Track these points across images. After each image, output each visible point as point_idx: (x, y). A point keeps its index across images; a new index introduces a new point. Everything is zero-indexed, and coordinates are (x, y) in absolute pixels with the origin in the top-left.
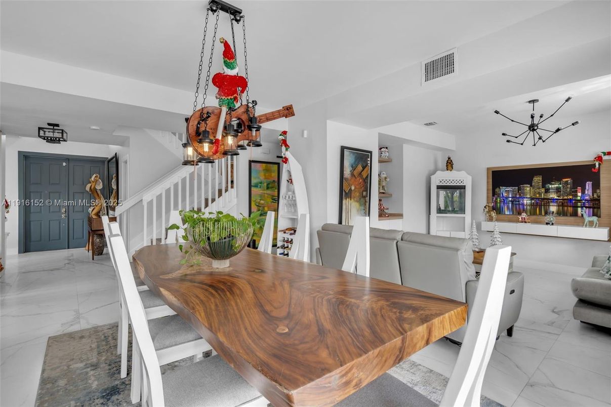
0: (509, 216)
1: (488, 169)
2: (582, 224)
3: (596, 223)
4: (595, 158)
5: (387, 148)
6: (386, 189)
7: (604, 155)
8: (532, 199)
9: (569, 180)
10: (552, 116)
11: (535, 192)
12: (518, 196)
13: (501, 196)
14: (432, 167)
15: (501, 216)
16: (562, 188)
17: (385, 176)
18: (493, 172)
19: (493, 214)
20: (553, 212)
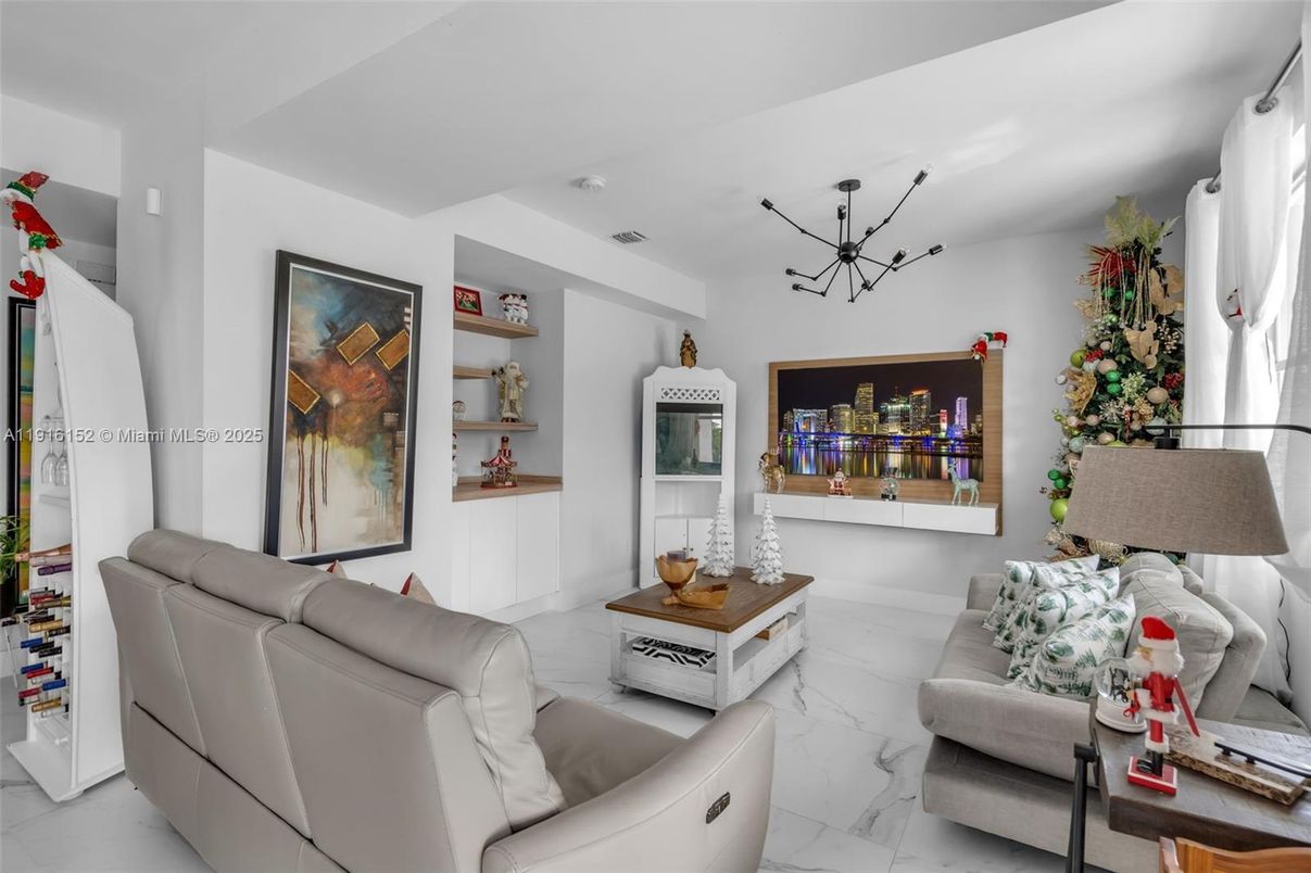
0: (807, 478)
1: (772, 365)
2: (947, 496)
3: (975, 495)
4: (974, 346)
5: (524, 297)
6: (519, 409)
7: (990, 340)
8: (854, 437)
9: (924, 393)
10: (886, 221)
11: (860, 421)
12: (827, 431)
13: (795, 430)
14: (650, 356)
15: (794, 479)
16: (911, 412)
17: (517, 372)
18: (779, 371)
19: (779, 475)
20: (895, 469)
